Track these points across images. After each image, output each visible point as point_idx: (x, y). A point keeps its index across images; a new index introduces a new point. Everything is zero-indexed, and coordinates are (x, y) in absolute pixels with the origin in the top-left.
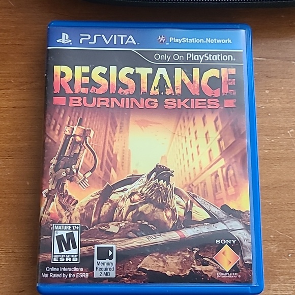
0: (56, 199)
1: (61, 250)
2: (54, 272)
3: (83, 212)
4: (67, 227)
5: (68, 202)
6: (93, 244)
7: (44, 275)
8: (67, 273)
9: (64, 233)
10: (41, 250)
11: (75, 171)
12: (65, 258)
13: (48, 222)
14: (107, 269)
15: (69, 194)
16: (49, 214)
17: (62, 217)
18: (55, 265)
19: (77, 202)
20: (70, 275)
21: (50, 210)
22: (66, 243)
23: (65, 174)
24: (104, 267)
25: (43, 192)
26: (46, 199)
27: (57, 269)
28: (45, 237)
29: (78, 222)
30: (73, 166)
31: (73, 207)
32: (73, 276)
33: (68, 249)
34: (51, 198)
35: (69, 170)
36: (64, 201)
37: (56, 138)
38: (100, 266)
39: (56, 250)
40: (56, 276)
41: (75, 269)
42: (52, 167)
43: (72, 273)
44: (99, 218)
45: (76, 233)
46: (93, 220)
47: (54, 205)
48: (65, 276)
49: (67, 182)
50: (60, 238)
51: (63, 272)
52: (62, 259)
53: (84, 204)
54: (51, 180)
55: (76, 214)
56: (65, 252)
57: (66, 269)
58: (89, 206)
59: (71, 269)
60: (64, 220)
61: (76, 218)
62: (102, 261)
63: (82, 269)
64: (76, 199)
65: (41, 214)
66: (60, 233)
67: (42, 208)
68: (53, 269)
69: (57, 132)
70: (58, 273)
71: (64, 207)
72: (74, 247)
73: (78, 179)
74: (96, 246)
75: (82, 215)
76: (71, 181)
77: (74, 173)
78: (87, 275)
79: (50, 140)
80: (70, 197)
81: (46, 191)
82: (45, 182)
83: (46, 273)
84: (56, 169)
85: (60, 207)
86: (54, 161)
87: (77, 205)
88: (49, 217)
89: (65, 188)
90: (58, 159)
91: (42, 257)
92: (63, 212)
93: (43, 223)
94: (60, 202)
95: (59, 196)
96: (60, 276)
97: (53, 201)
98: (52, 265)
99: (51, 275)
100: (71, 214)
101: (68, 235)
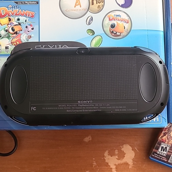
0: (166, 135)
1: (161, 151)
4: (166, 145)
8: (160, 157)
9: (164, 147)
10: (154, 148)
13: (161, 141)
15: (171, 135)
16: (162, 139)
21: (163, 138)
22: (164, 149)
27: (158, 155)
28: (158, 145)
29: (170, 145)
31: (170, 140)
32: (162, 159)
33: (164, 151)
36: (169, 137)
38: (171, 160)
39: (160, 150)
40: (157, 157)
41: (163, 157)
43: (162, 158)
45: (168, 148)
48: (159, 158)
50: (162, 147)
52: (160, 153)
56: (162, 152)
59: (162, 157)
60: (166, 143)
61: (170, 143)
63: (165, 158)
66: (163, 146)
67: (160, 137)
78: (166, 160)
81: (164, 132)
83: (154, 155)
89: (171, 133)
91: (154, 150)
92: (167, 140)
93: (159, 141)
94: (167, 137)
95: (168, 135)
96: (158, 157)
97: (165, 136)
98: (156, 154)
99: (155, 156)
100: (169, 142)
101: (165, 147)
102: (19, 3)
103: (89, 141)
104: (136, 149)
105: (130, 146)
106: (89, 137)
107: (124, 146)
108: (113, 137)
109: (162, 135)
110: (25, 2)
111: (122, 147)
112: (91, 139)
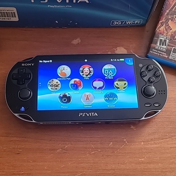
0: (164, 25)
1: (160, 45)
2: (155, 52)
3: (172, 34)
4: (165, 37)
5: (168, 28)
6: (173, 47)
7: (151, 52)
8: (160, 53)
9: (163, 39)
10: (153, 42)
11: (174, 17)
12: (161, 48)
14: (175, 57)
15: (170, 25)
16: (160, 30)
17: (164, 33)
18: (156, 50)
19: (171, 29)
20: (161, 54)
21: (160, 29)
22: (163, 43)
23: (170, 18)
24: (174, 56)
25: (160, 22)
26: (160, 25)
27: (157, 51)
28: (155, 38)
29: (170, 37)
30: (174, 16)
31: (169, 31)
32: (162, 55)
33: (163, 45)
34: (162, 25)
35: (172, 16)
36: (167, 27)
37: (171, 3)
38: (172, 55)
39: (158, 44)
41: (163, 53)
42: (166, 13)
43: (162, 54)
45: (167, 41)
46: (175, 38)
47: (162, 28)
49: (170, 21)
50: (161, 40)
51: (158, 53)
52: (159, 48)
53: (174, 31)
54: (164, 18)
55: (170, 34)
56: (161, 46)
57: (160, 52)
59: (162, 53)
60: (165, 34)
62: (174, 53)
63: (166, 54)
64: (171, 28)
65: (157, 30)
66: (162, 38)
67: (157, 28)
68: (155, 50)
70: (157, 52)
71: (166, 30)
72: (165, 45)
73: (174, 21)
74: (173, 48)
75: (172, 35)
76: (172, 21)
77: (174, 18)
78: (167, 57)
79: (168, 3)
82: (162, 18)
84: (167, 14)
85: (165, 29)
86: (168, 11)
87: (171, 30)
88: (160, 32)
89: (169, 23)
90: (169, 11)
91: (153, 45)
92: (165, 31)
93: (156, 33)
94: (165, 27)
95: (166, 25)
96: (157, 54)
98: (155, 49)
99: (154, 52)
100: (168, 33)
101: (164, 40)
103: (78, 44)
105: (124, 48)
108: (106, 40)
111: (115, 50)
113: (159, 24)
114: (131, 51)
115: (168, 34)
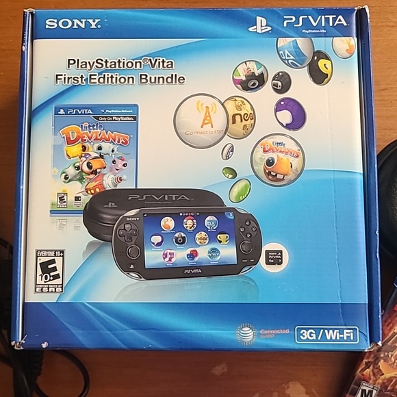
0: (371, 367)
3: (385, 381)
4: (370, 386)
5: (378, 372)
9: (367, 389)
10: (349, 392)
11: (390, 356)
13: (360, 379)
15: (380, 368)
16: (363, 375)
17: (370, 379)
19: (383, 374)
21: (365, 373)
22: (367, 395)
23: (383, 356)
25: (364, 361)
28: (354, 386)
29: (379, 386)
30: (390, 353)
31: (379, 376)
34: (368, 366)
35: (386, 354)
36: (376, 371)
39: (359, 396)
44: (393, 389)
45: (374, 392)
46: (389, 388)
47: (367, 371)
49: (382, 361)
50: (364, 391)
53: (387, 377)
55: (380, 381)
58: (390, 380)
60: (371, 382)
64: (383, 372)
65: (357, 373)
66: (365, 388)
67: (360, 370)
69: (389, 328)
71: (374, 375)
73: (389, 361)
75: (383, 383)
76: (385, 361)
80: (380, 370)
81: (367, 360)
85: (371, 374)
87: (382, 376)
89: (379, 364)
92: (372, 377)
93: (356, 378)
94: (373, 371)
95: (374, 367)
97: (368, 368)
100: (376, 380)
101: (369, 391)
102: (102, 119)
103: (223, 374)
104: (314, 392)
105: (302, 384)
106: (222, 366)
107: (291, 385)
108: (270, 367)
109: (363, 366)
110: (112, 117)
111: (286, 387)
112: (226, 370)
113: (362, 364)
114: (313, 390)
115: (377, 382)
